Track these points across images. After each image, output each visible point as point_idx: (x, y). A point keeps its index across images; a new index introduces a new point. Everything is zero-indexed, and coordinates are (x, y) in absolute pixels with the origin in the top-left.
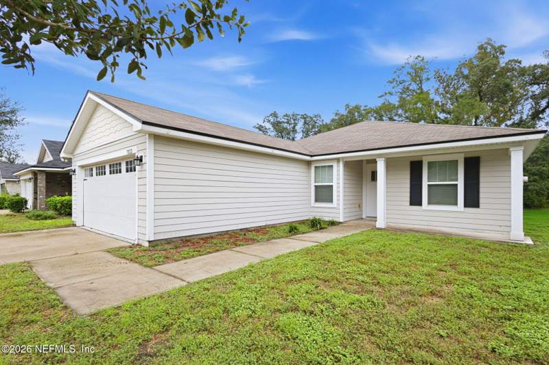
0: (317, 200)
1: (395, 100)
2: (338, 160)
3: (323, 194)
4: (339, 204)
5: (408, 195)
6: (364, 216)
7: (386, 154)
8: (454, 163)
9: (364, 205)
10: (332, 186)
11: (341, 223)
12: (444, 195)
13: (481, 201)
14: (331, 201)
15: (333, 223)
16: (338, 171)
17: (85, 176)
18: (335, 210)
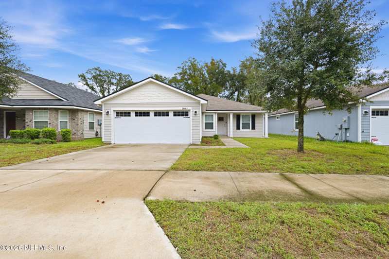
0: (206, 128)
2: (215, 113)
3: (209, 126)
5: (237, 126)
7: (233, 112)
8: (249, 116)
10: (213, 123)
12: (246, 126)
13: (256, 127)
16: (215, 117)
17: (117, 115)
18: (215, 131)
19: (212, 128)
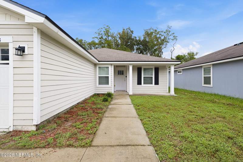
2: (111, 65)
4: (112, 85)
5: (137, 80)
7: (133, 64)
8: (151, 69)
10: (108, 77)
12: (148, 81)
13: (159, 82)
16: (111, 70)
18: (110, 88)
19: (108, 83)
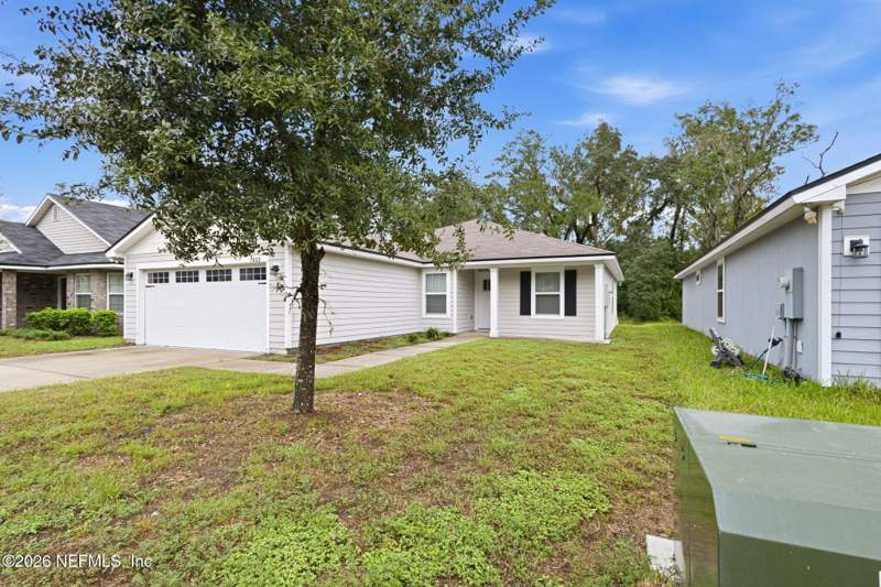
0: (428, 311)
1: (505, 182)
3: (436, 304)
4: (452, 315)
5: (519, 304)
6: (476, 328)
7: (500, 265)
8: (557, 275)
9: (476, 316)
10: (445, 296)
11: (453, 335)
12: (548, 305)
13: (578, 309)
14: (444, 311)
15: (447, 335)
16: (452, 279)
17: (150, 281)
18: (450, 319)
